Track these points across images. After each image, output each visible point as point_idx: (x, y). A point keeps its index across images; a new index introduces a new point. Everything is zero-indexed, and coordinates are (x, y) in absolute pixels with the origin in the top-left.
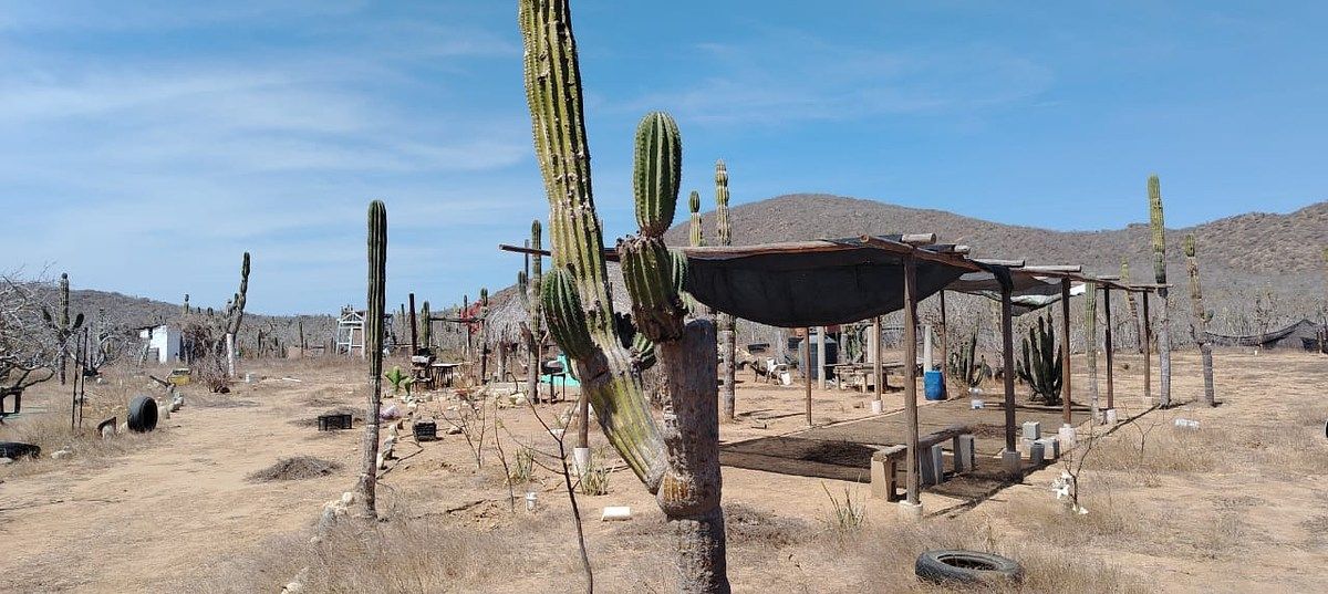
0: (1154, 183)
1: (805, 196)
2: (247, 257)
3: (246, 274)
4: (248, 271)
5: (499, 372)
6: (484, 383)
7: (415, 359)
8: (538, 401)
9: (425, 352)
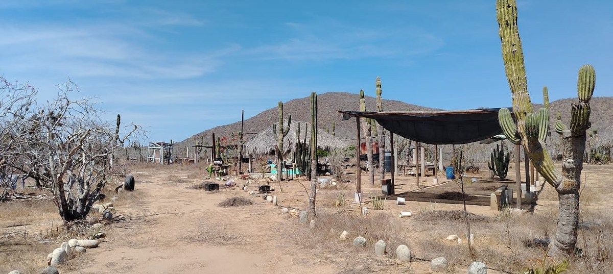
0: (546, 90)
1: (337, 93)
2: (119, 116)
3: (118, 124)
4: (119, 123)
5: (249, 169)
6: (241, 173)
7: (215, 162)
8: (282, 180)
9: (220, 159)
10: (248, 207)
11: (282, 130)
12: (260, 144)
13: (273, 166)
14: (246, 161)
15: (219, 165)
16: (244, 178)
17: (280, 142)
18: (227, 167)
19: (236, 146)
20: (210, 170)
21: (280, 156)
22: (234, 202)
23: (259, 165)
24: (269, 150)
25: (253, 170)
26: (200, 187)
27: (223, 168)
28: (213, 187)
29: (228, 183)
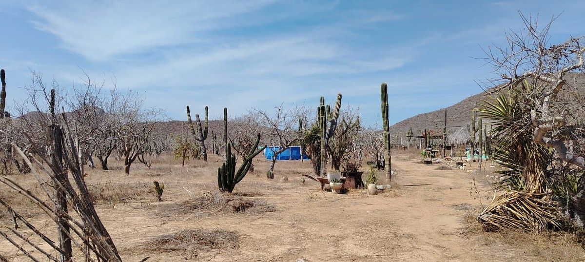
5: (451, 154)
6: (445, 157)
7: (427, 149)
8: (474, 161)
9: (430, 147)
10: (450, 171)
11: (474, 128)
12: (458, 136)
13: (468, 152)
14: (448, 148)
15: (430, 150)
16: (448, 159)
17: (472, 136)
18: (434, 152)
19: (440, 136)
20: (424, 153)
21: (473, 146)
22: (442, 168)
23: (459, 152)
24: (465, 141)
25: (454, 155)
26: (421, 163)
27: (432, 152)
28: (428, 163)
29: (437, 161)
